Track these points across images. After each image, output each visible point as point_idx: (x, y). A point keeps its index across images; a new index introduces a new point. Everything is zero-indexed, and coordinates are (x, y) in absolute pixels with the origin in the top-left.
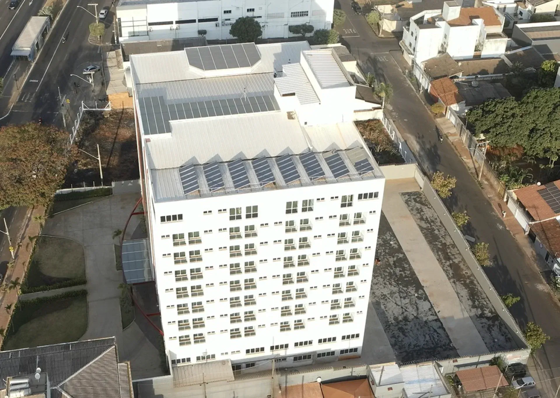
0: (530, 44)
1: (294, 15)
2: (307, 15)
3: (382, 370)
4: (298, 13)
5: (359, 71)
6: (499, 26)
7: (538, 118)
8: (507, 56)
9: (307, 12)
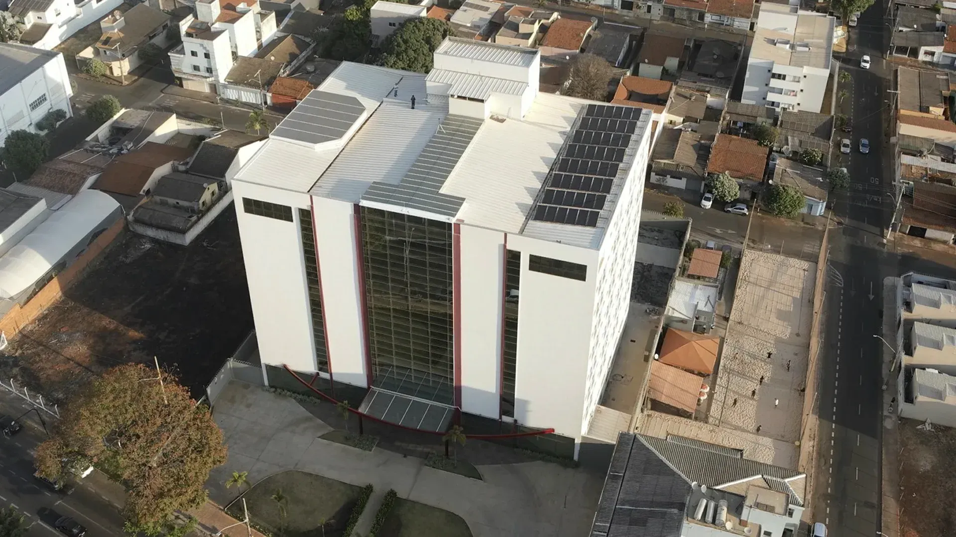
0: (289, 10)
1: (34, 106)
2: (45, 99)
3: (674, 309)
4: (36, 101)
5: (188, 122)
6: (255, 5)
7: (425, 60)
8: (282, 31)
9: (44, 95)
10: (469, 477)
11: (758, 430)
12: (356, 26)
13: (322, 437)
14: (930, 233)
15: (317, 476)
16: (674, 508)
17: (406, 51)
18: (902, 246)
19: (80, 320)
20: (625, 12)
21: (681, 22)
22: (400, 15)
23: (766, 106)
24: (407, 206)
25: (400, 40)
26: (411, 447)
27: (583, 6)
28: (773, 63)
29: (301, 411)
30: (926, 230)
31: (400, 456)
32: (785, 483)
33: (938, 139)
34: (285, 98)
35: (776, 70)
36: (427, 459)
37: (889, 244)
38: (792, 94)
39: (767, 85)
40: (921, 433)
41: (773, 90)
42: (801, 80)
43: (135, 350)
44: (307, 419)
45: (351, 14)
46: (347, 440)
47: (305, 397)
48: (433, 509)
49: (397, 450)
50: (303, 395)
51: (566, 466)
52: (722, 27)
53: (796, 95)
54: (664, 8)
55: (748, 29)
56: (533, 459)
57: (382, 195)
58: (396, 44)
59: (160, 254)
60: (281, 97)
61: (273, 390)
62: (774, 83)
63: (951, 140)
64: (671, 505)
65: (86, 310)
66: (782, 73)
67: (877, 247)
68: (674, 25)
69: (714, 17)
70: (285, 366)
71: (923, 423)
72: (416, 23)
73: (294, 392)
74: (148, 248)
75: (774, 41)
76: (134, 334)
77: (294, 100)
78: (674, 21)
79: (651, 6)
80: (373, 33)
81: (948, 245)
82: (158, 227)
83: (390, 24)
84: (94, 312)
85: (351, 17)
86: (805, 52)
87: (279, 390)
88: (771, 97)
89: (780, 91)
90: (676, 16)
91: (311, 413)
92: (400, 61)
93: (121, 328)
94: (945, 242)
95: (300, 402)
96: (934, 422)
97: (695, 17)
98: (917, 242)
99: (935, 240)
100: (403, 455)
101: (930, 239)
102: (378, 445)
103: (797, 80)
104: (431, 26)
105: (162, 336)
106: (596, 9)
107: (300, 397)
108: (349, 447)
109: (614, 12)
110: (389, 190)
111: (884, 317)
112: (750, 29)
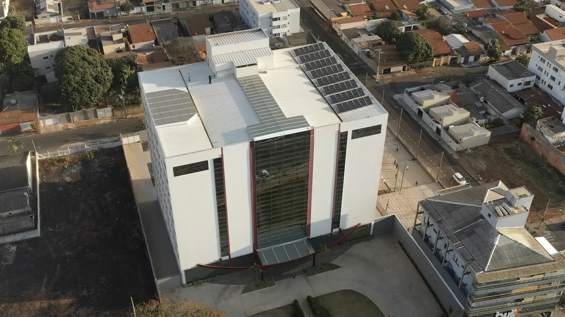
10: (333, 269)
11: (417, 184)
12: (21, 66)
13: (243, 292)
14: (393, 70)
15: (262, 312)
16: (479, 219)
17: (76, 69)
18: (385, 80)
19: (19, 312)
20: (151, 13)
21: (184, 9)
22: (51, 50)
23: (273, 37)
24: (281, 131)
25: (68, 64)
26: (292, 271)
27: (126, 17)
28: (272, 13)
29: (217, 286)
30: (390, 69)
31: (291, 279)
32: (499, 188)
33: (359, 27)
34: (11, 125)
35: (274, 16)
36: (306, 273)
37: (380, 81)
38: (284, 26)
39: (270, 26)
40: (469, 155)
41: (274, 28)
42: (287, 18)
43: (77, 310)
44: (225, 289)
45: (15, 60)
46: (257, 287)
47: (213, 278)
48: (333, 294)
49: (287, 277)
50: (210, 277)
51: (368, 240)
52: (208, 6)
53: (286, 27)
54: (172, 4)
55: (221, 3)
56: (351, 245)
57: (259, 132)
58: (67, 67)
59: (30, 248)
60: (7, 126)
61: (191, 284)
62: (275, 23)
63: (364, 25)
64: (476, 219)
65: (15, 305)
66: (278, 17)
67: (377, 85)
68: (182, 12)
69: (201, 2)
70: (198, 265)
71: (467, 150)
72: (70, 51)
73: (204, 279)
74: (15, 250)
75: (262, 2)
76: (65, 301)
77: (18, 124)
78: (180, 10)
79: (164, 5)
80: (33, 68)
81: (401, 72)
82: (15, 233)
83: (45, 58)
84: (23, 303)
85: (16, 62)
86: (279, 3)
87: (195, 283)
88: (275, 31)
89: (279, 27)
90: (180, 7)
91: (223, 284)
92: (76, 76)
93: (53, 302)
94: (399, 72)
95: (213, 282)
96: (470, 148)
97: (191, 5)
98: (388, 76)
99: (396, 72)
100: (292, 278)
101: (393, 73)
102: (276, 280)
103: (285, 18)
104: (79, 50)
105: (85, 293)
106: (134, 16)
107: (210, 279)
108: (263, 289)
109: (145, 14)
110: (256, 128)
111: (410, 114)
112: (222, 3)
